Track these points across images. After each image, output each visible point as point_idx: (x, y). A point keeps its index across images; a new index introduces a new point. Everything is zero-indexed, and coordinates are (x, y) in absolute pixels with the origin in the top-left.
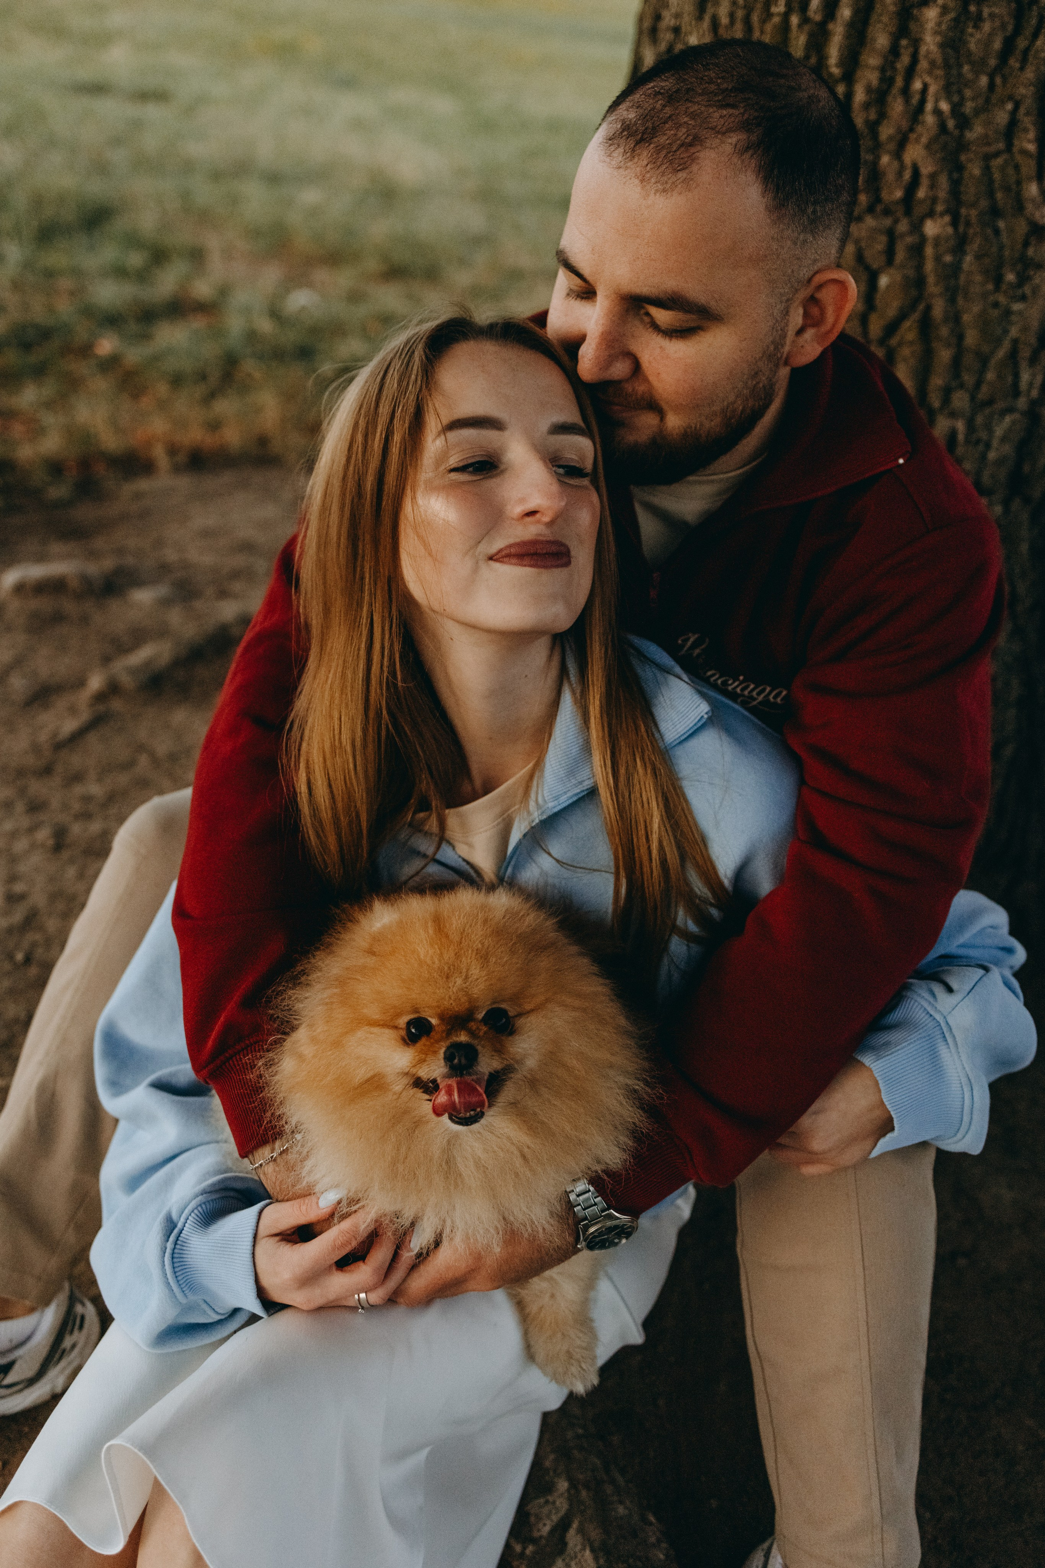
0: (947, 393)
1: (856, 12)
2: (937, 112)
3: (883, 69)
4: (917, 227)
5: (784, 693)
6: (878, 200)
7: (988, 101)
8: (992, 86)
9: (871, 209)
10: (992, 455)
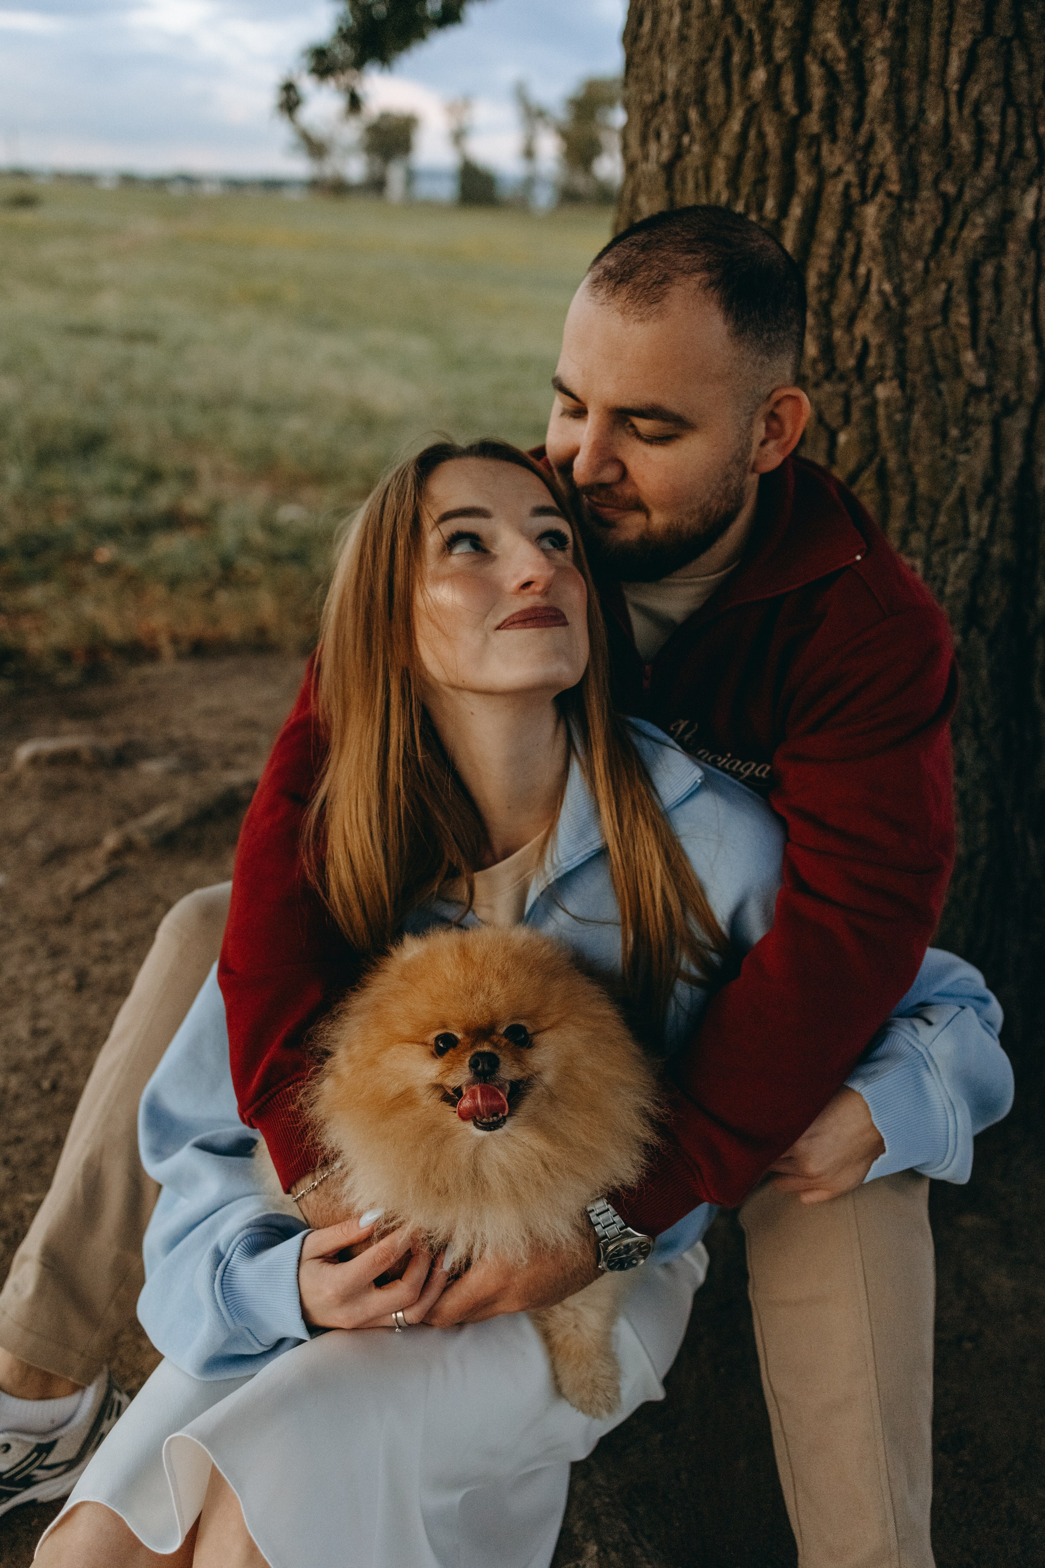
0: (905, 536)
1: (805, 211)
2: (881, 292)
3: (831, 258)
4: (869, 390)
5: (768, 768)
6: (834, 368)
7: (924, 281)
8: (927, 270)
9: (827, 376)
10: (949, 590)
